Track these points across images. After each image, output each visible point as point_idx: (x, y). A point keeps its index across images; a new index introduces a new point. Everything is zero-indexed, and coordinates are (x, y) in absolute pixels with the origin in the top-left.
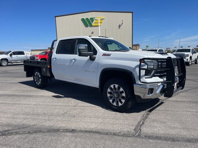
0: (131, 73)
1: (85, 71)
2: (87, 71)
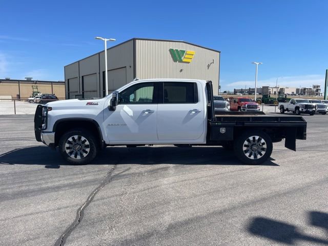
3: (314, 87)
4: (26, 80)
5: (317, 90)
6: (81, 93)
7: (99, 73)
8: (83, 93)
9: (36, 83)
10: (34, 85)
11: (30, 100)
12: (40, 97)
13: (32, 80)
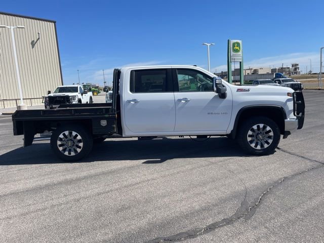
0: (282, 108)
1: (209, 113)
2: (212, 113)
3: (293, 66)
5: (295, 69)
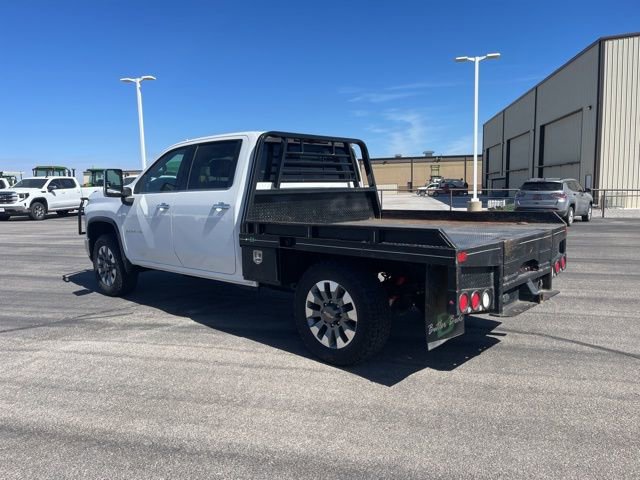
4: (424, 155)
6: (504, 176)
7: (534, 130)
8: (507, 174)
9: (439, 161)
10: (435, 163)
11: (421, 191)
12: (437, 186)
13: (434, 155)
